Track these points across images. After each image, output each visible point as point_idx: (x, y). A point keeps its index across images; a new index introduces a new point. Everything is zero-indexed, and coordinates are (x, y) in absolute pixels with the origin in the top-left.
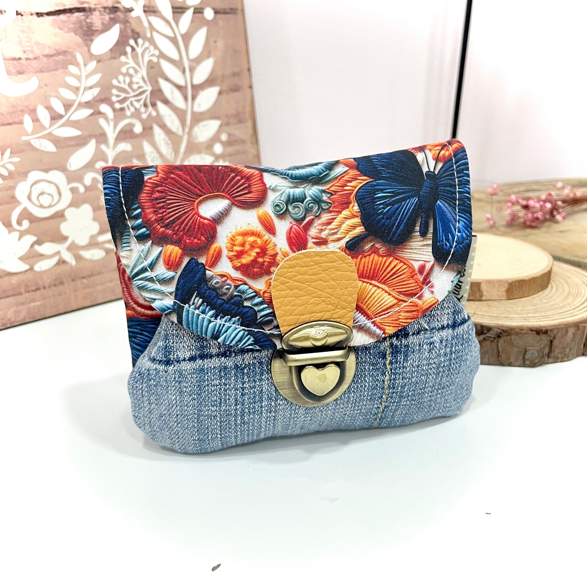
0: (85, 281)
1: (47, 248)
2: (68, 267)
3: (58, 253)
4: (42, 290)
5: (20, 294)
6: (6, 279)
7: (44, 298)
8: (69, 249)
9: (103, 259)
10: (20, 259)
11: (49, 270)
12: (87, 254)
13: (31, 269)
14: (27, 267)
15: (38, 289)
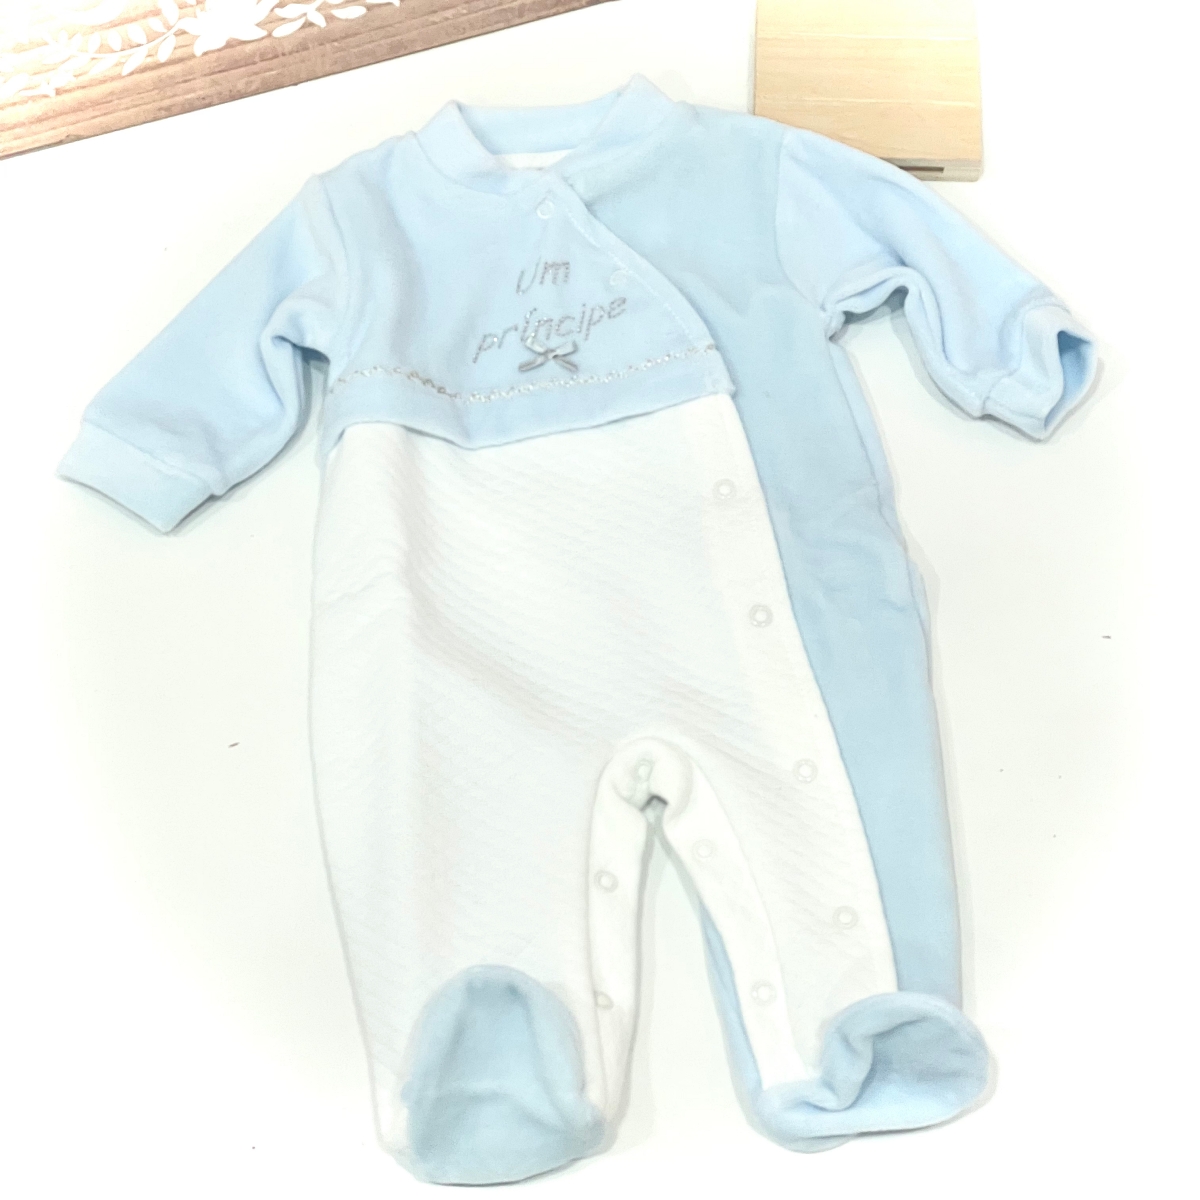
0: (336, 44)
1: (292, 10)
2: (314, 30)
3: (305, 14)
4: (281, 58)
5: (254, 63)
6: (239, 48)
7: (284, 66)
8: (319, 9)
9: (364, 16)
10: (258, 25)
11: (292, 35)
12: (341, 14)
13: (270, 35)
14: (264, 33)
15: (276, 56)
